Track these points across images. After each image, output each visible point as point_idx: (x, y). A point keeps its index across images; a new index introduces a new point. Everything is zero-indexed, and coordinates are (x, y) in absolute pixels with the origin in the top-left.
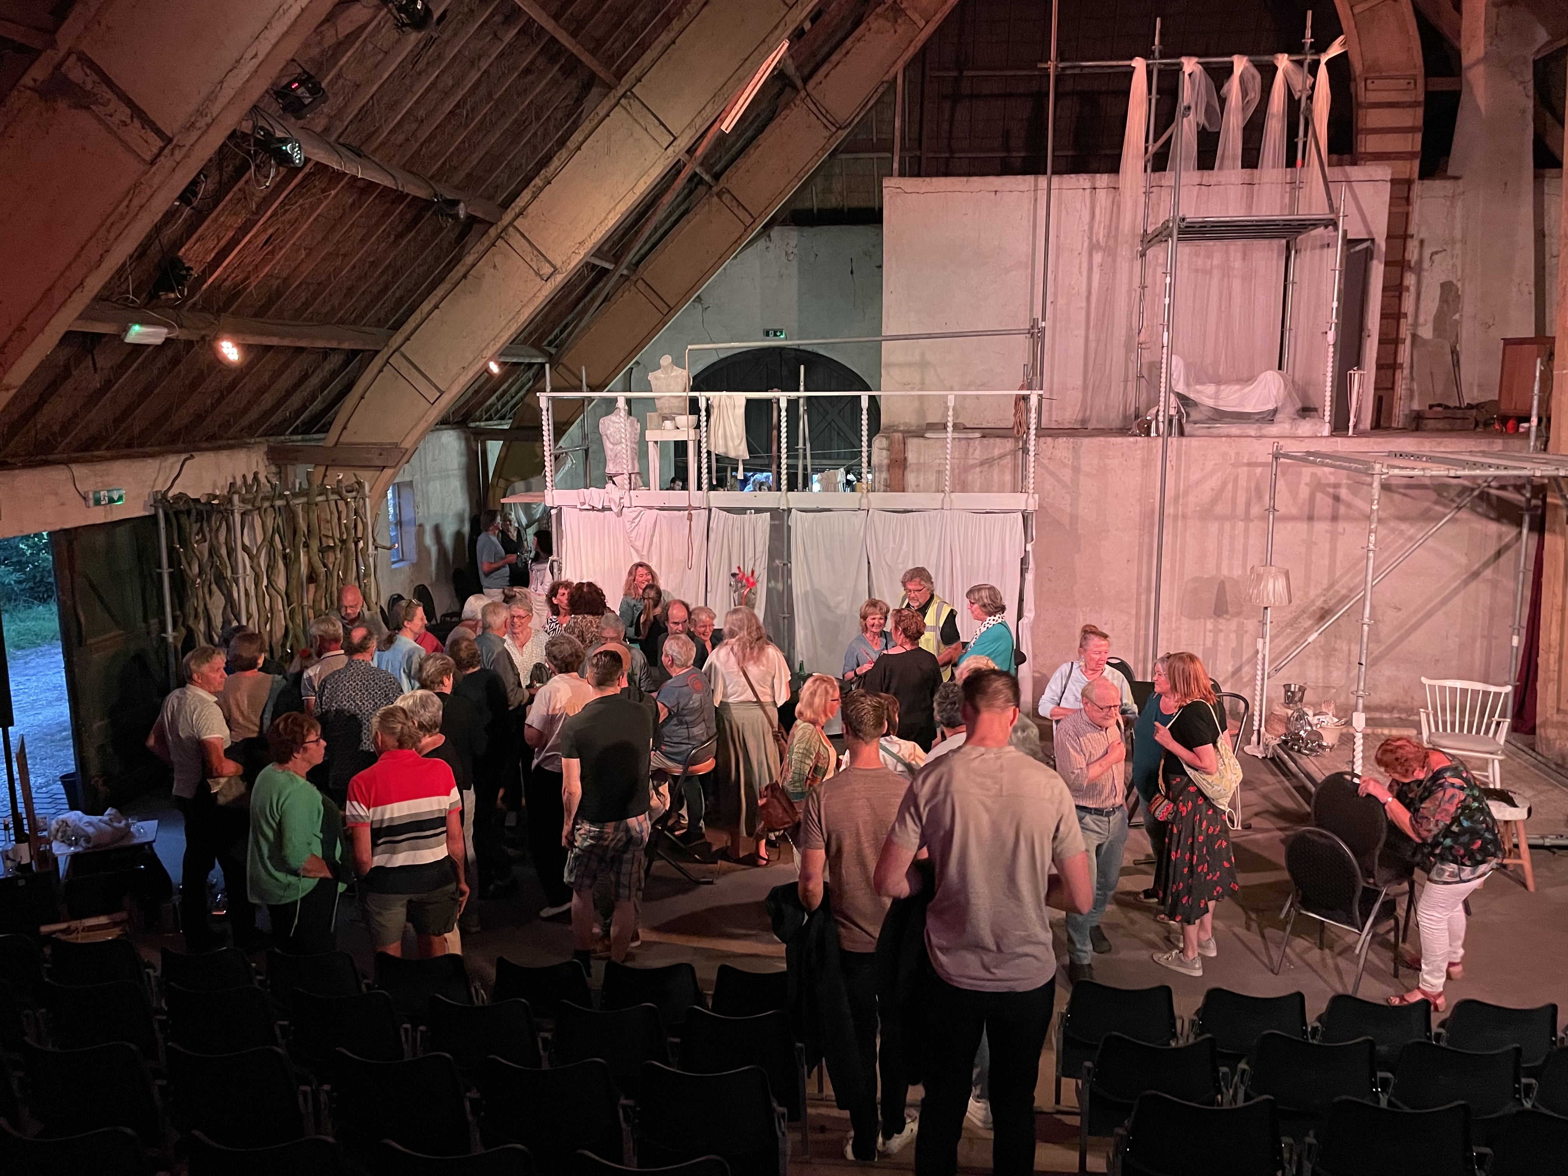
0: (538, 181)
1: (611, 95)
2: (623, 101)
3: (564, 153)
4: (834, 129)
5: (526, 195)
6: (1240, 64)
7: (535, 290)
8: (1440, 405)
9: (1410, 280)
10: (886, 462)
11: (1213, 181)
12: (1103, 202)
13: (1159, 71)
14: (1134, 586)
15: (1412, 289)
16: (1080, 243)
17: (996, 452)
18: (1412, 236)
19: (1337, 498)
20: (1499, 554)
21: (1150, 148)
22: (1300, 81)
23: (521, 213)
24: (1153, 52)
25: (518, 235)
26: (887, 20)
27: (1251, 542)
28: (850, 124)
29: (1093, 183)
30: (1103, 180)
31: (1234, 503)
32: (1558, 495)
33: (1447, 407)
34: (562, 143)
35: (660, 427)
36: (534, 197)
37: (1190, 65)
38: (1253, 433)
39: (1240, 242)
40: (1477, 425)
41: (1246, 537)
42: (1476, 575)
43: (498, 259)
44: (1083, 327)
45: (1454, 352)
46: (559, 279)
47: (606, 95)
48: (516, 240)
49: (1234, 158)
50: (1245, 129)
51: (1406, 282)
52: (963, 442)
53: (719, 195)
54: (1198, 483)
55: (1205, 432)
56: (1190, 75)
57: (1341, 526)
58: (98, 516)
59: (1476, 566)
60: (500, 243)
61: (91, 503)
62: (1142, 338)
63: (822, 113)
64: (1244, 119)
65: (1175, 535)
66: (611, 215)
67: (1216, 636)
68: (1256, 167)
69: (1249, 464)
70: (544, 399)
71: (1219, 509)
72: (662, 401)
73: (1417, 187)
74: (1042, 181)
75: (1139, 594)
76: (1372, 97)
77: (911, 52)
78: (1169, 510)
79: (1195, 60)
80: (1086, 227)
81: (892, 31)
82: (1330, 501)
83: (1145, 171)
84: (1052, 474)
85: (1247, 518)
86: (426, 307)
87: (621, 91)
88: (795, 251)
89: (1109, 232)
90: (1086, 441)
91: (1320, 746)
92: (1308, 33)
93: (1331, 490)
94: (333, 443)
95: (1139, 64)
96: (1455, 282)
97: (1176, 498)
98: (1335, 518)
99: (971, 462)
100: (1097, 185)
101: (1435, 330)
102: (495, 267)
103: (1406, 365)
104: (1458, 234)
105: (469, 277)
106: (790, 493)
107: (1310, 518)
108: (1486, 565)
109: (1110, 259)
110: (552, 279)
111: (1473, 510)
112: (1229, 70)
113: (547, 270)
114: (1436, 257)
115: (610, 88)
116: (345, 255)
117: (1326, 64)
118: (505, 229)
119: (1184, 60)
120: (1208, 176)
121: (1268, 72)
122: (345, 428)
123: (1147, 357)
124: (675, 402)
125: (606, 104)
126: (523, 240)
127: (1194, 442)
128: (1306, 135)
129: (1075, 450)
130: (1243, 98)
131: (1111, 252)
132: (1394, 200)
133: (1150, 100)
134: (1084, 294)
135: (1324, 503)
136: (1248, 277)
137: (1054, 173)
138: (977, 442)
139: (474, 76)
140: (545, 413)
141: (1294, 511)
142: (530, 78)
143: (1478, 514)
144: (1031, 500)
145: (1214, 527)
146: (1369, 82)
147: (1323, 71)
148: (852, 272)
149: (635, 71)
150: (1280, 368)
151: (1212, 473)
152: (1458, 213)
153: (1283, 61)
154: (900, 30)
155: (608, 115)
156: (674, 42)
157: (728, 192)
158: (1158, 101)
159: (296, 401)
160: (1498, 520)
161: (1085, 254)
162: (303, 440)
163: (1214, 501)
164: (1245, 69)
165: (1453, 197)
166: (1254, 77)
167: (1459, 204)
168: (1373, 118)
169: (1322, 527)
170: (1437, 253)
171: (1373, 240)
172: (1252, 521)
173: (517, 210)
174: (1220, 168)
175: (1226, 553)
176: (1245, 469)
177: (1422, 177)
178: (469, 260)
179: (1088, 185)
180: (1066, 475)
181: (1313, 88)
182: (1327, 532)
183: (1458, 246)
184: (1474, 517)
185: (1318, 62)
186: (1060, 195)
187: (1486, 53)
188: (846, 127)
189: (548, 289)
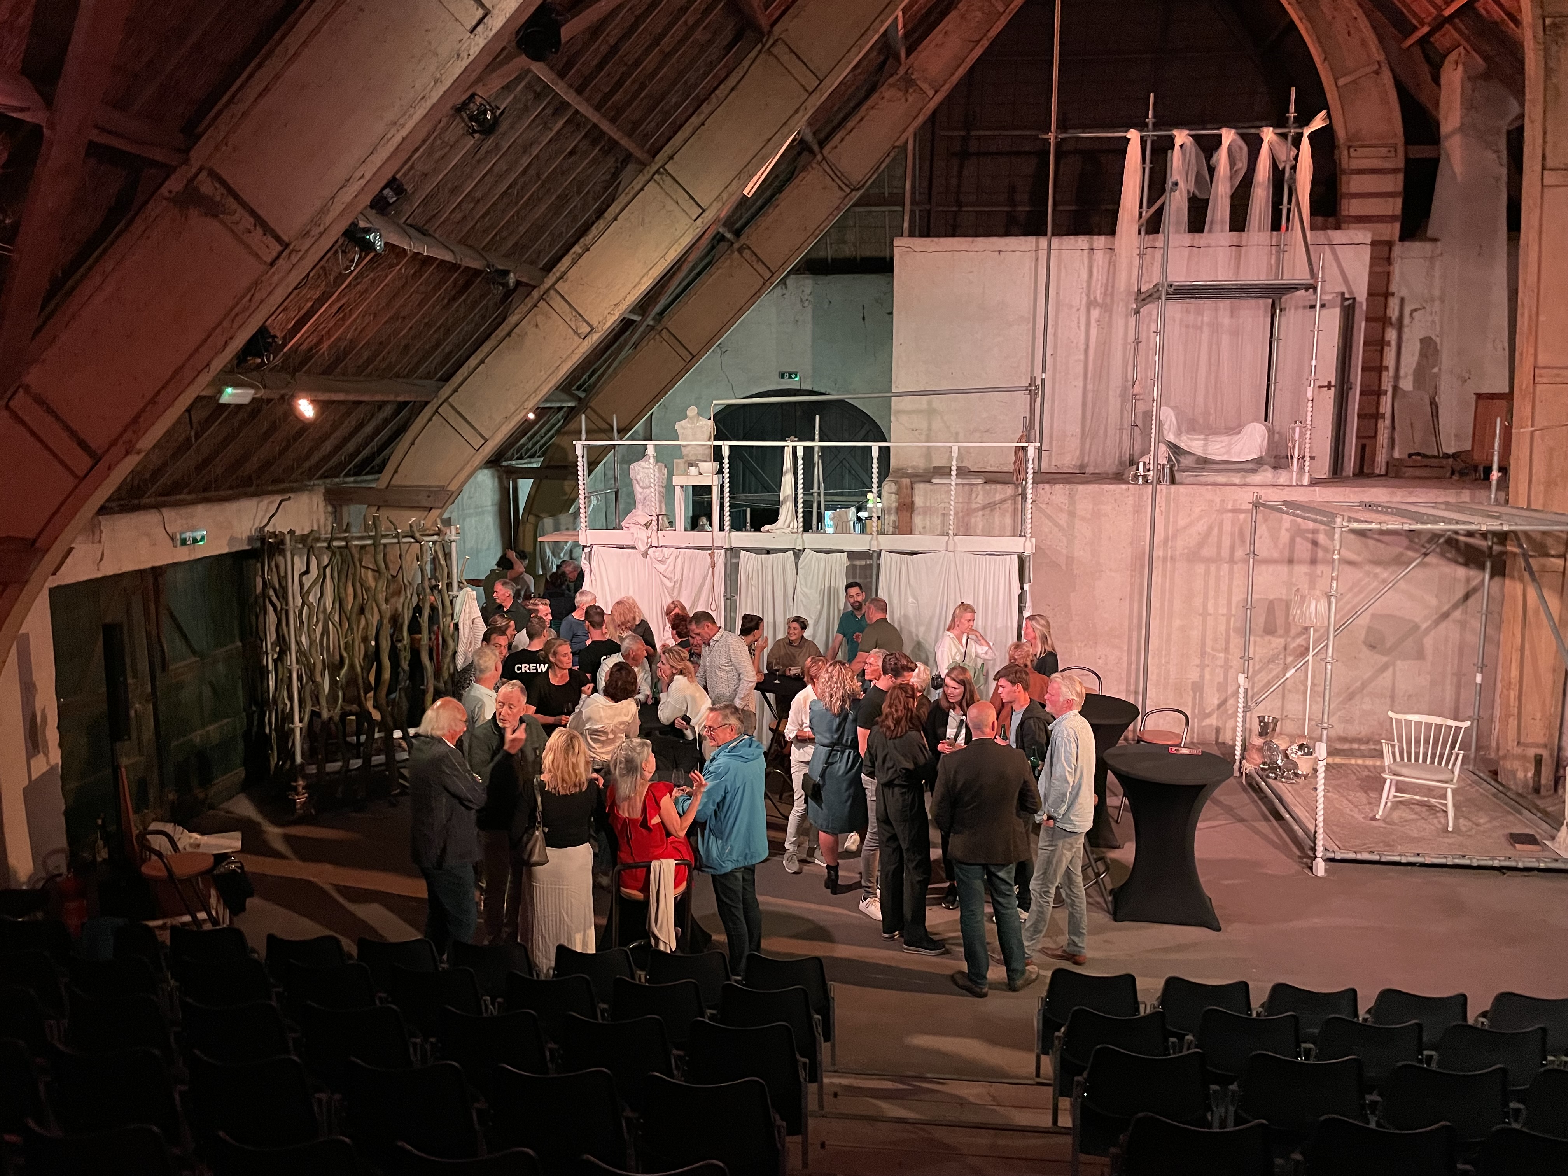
0: (577, 249)
1: (645, 171)
2: (656, 177)
3: (601, 224)
4: (848, 191)
5: (566, 261)
6: (1228, 136)
7: (573, 347)
8: (1418, 454)
9: (1391, 335)
10: (894, 505)
11: (1202, 243)
12: (1100, 263)
13: (1153, 142)
14: (1126, 624)
15: (1394, 343)
16: (1078, 299)
17: (998, 497)
18: (1393, 294)
19: (1315, 543)
20: (1467, 597)
21: (1144, 214)
22: (1284, 153)
23: (561, 277)
24: (1147, 125)
25: (559, 297)
26: (899, 89)
27: (1235, 583)
28: (863, 186)
29: (1091, 244)
30: (1100, 241)
31: (1219, 546)
32: (1516, 543)
33: (1425, 456)
34: (600, 213)
35: (686, 473)
36: (574, 263)
37: (1181, 137)
38: (1237, 481)
39: (1228, 301)
40: (1453, 473)
41: (1231, 579)
42: (1445, 616)
43: (540, 319)
44: (1081, 378)
45: (1434, 404)
46: (596, 337)
47: (641, 171)
48: (557, 302)
49: (1223, 222)
50: (1232, 197)
51: (1387, 338)
52: (967, 487)
53: (740, 250)
54: (1185, 528)
55: (1192, 480)
56: (1181, 146)
57: (1320, 569)
58: (183, 555)
59: (1446, 608)
60: (542, 303)
61: (179, 543)
62: (1137, 389)
63: (837, 175)
64: (1232, 187)
65: (1164, 576)
66: (645, 279)
67: (1203, 670)
68: (1243, 230)
69: (1234, 511)
70: (579, 447)
71: (1207, 551)
72: (689, 448)
73: (1398, 249)
74: (1043, 242)
75: (1130, 630)
76: (1355, 164)
77: (921, 119)
78: (1158, 553)
79: (1187, 132)
80: (1085, 285)
81: (903, 100)
82: (1309, 546)
83: (1139, 233)
84: (1049, 517)
85: (1232, 561)
86: (473, 361)
87: (655, 168)
88: (810, 298)
89: (1106, 290)
90: (1081, 487)
91: (1296, 774)
92: (1292, 108)
93: (1310, 536)
94: (385, 485)
95: (1134, 136)
96: (1434, 337)
97: (1166, 541)
98: (1313, 562)
99: (974, 506)
100: (1095, 246)
101: (1414, 381)
102: (537, 325)
103: (1388, 415)
104: (1437, 292)
105: (513, 335)
106: (806, 535)
107: (1291, 561)
108: (1455, 607)
109: (1107, 315)
110: (589, 338)
111: (1443, 555)
112: (1217, 141)
113: (585, 329)
114: (1415, 314)
115: (644, 165)
116: (404, 318)
117: (1309, 136)
118: (547, 291)
119: (1176, 132)
120: (1200, 239)
121: (1254, 144)
122: (396, 472)
123: (1141, 407)
124: (701, 451)
125: (641, 179)
126: (563, 302)
127: (1182, 489)
128: (1290, 202)
129: (1071, 497)
130: (1231, 169)
131: (1107, 308)
132: (1374, 260)
133: (1144, 169)
134: (1082, 347)
135: (1303, 549)
136: (1235, 333)
137: (1053, 234)
138: (980, 487)
139: (525, 161)
140: (580, 459)
141: (1276, 555)
142: (573, 158)
143: (1449, 559)
144: (1028, 544)
145: (1200, 569)
146: (1352, 150)
147: (1305, 144)
148: (864, 318)
149: (667, 150)
150: (1266, 420)
151: (1200, 518)
152: (1437, 274)
153: (1268, 134)
154: (910, 99)
155: (642, 189)
156: (703, 124)
157: (749, 248)
158: (1151, 169)
159: (351, 446)
160: (1466, 564)
161: (1083, 310)
162: (355, 482)
163: (1201, 545)
164: (1233, 141)
165: (1432, 257)
166: (1241, 148)
167: (1438, 264)
168: (1354, 184)
169: (1301, 570)
170: (1416, 310)
171: (1354, 299)
172: (1236, 563)
173: (558, 274)
174: (1210, 231)
175: (1212, 593)
176: (1230, 515)
177: (1402, 239)
178: (513, 319)
179: (1086, 246)
180: (1063, 518)
181: (1296, 158)
182: (1306, 574)
183: (1437, 303)
184: (1443, 562)
185: (1301, 135)
186: (1060, 255)
187: (1462, 124)
188: (858, 189)
189: (585, 347)
